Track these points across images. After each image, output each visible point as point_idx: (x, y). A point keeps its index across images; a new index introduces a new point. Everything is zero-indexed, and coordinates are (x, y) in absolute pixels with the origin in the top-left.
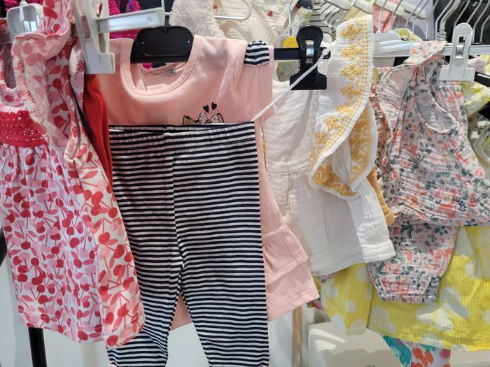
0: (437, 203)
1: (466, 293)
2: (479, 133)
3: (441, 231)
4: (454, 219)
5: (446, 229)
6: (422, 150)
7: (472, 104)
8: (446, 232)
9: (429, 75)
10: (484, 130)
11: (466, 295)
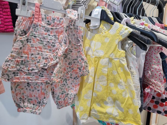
3: (76, 78)
6: (69, 51)
9: (73, 23)
10: (130, 44)
11: (123, 104)
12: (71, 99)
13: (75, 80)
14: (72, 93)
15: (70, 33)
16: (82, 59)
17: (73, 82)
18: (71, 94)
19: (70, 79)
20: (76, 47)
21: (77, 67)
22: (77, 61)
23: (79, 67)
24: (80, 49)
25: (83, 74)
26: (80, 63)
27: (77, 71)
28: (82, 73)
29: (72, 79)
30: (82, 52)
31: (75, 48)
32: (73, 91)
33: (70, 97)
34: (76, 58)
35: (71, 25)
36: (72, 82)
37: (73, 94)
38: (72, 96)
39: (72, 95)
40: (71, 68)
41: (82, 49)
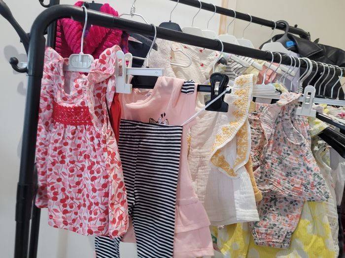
0: (292, 186)
1: (306, 244)
2: (319, 148)
3: (294, 203)
4: (301, 196)
5: (297, 202)
6: (285, 153)
7: (314, 130)
8: (297, 204)
9: (290, 111)
10: (321, 146)
11: (307, 245)
12: (279, 236)
13: (291, 206)
14: (284, 227)
15: (285, 125)
16: (308, 169)
17: (289, 209)
18: (280, 227)
19: (284, 201)
20: (295, 147)
21: (300, 183)
22: (299, 172)
23: (304, 182)
24: (302, 151)
25: (313, 198)
26: (305, 175)
27: (301, 190)
28: (309, 194)
29: (287, 203)
30: (306, 157)
31: (295, 150)
32: (286, 225)
33: (279, 232)
34: (297, 166)
35: (286, 114)
36: (287, 208)
37: (284, 230)
38: (281, 233)
39: (282, 230)
40: (291, 184)
41: (306, 152)
